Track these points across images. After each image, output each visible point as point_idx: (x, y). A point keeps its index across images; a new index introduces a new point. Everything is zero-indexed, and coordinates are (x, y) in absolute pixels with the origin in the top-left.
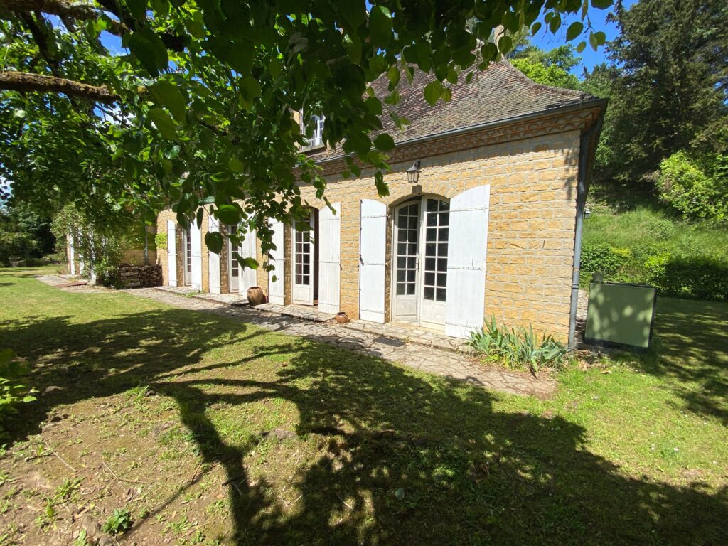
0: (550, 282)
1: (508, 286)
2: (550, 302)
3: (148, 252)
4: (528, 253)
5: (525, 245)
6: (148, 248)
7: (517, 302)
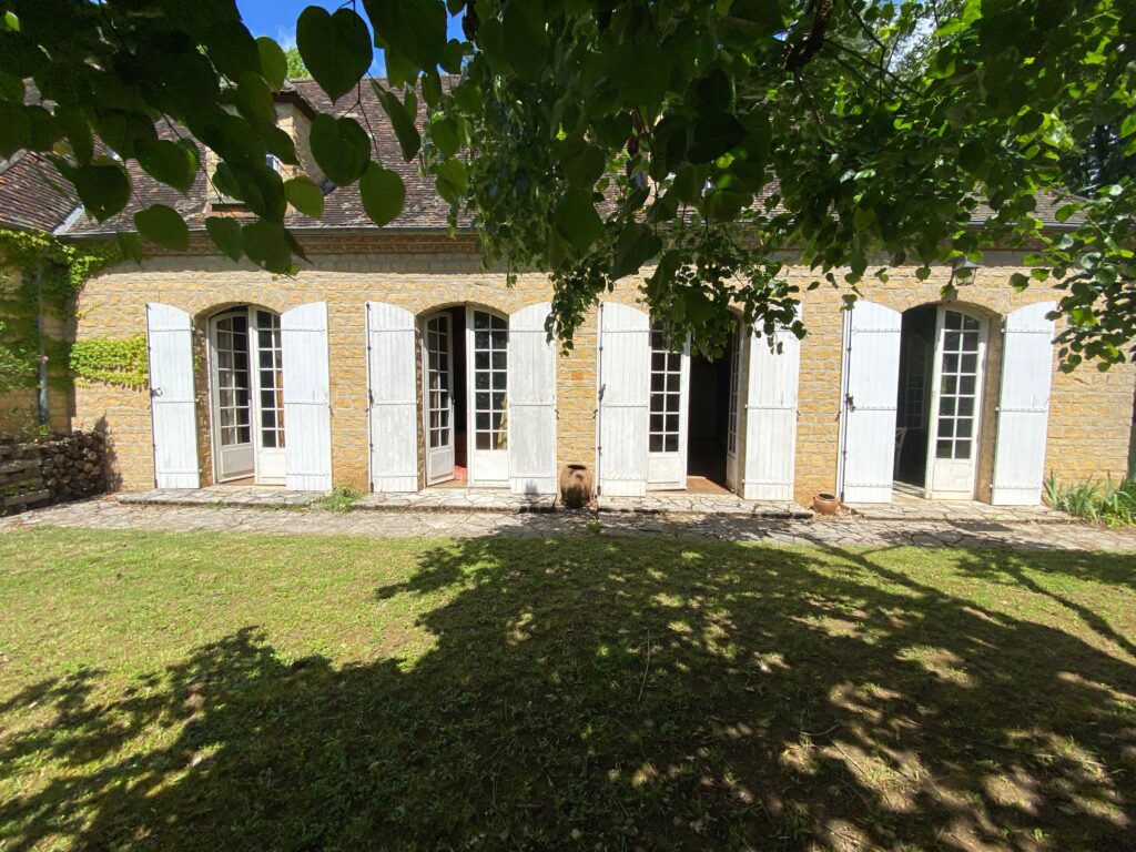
0: (1112, 422)
1: (1070, 430)
2: (1110, 447)
3: (47, 397)
4: (1092, 390)
5: (1089, 380)
6: (48, 384)
7: (1079, 450)
